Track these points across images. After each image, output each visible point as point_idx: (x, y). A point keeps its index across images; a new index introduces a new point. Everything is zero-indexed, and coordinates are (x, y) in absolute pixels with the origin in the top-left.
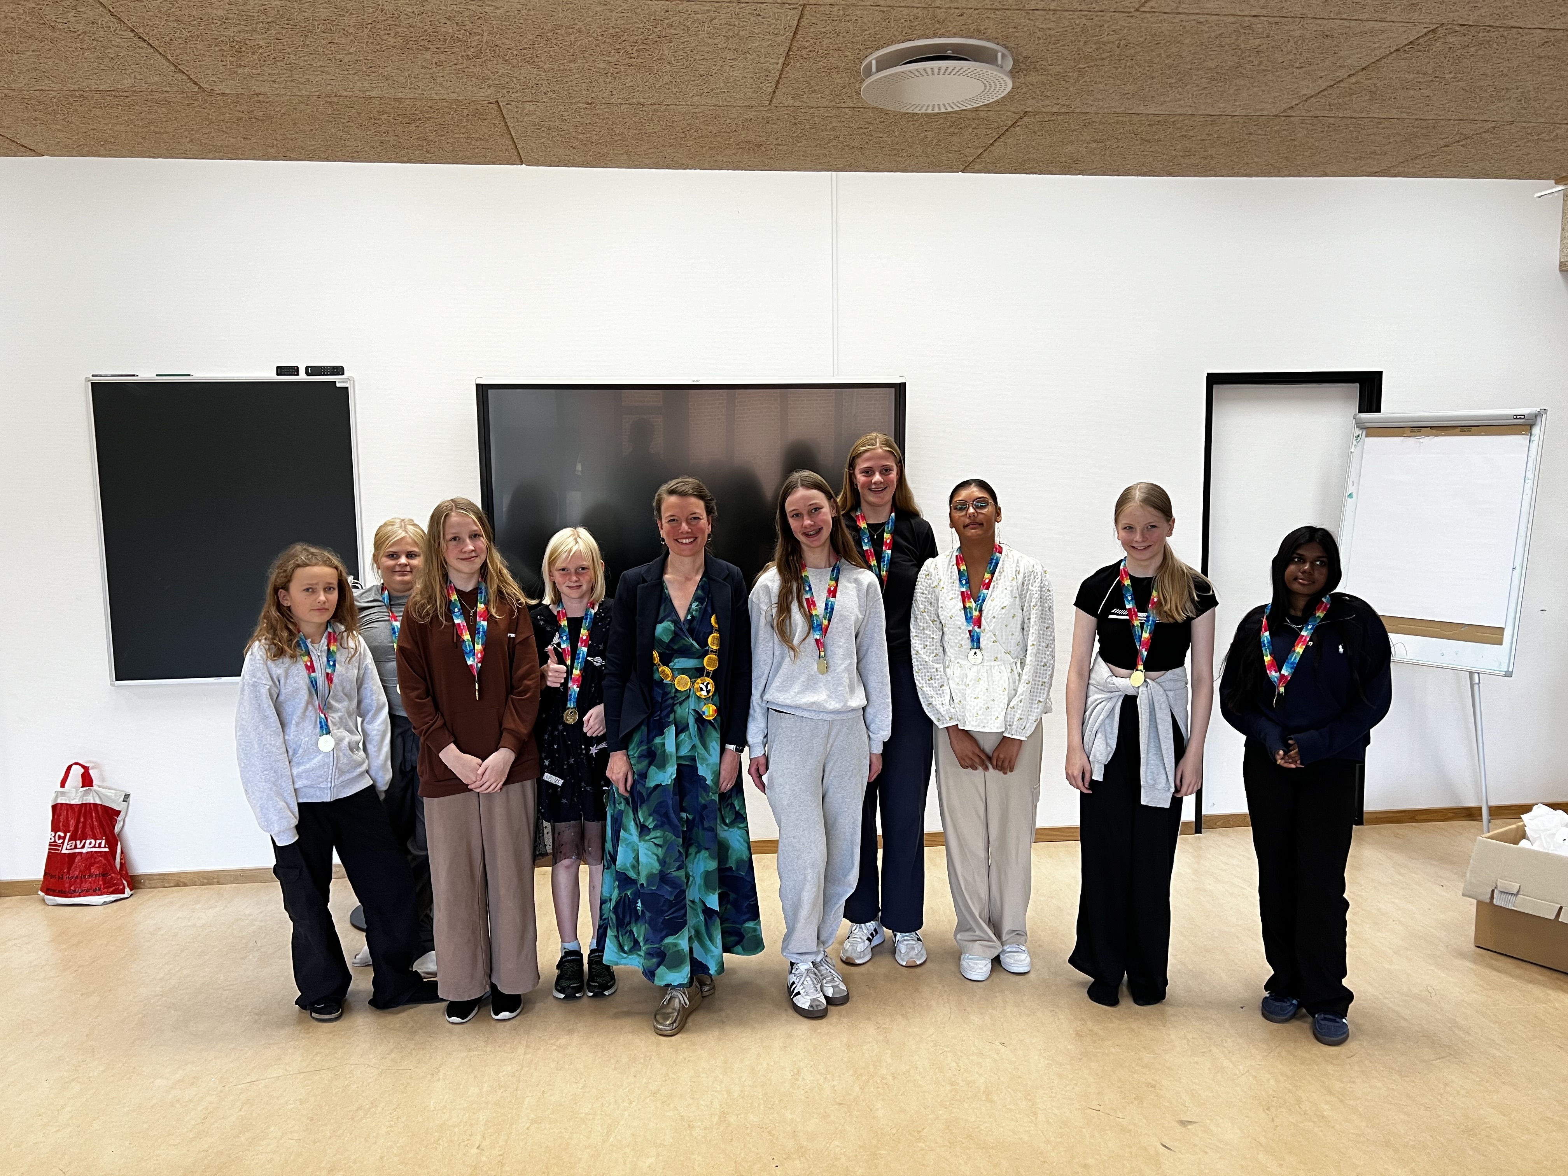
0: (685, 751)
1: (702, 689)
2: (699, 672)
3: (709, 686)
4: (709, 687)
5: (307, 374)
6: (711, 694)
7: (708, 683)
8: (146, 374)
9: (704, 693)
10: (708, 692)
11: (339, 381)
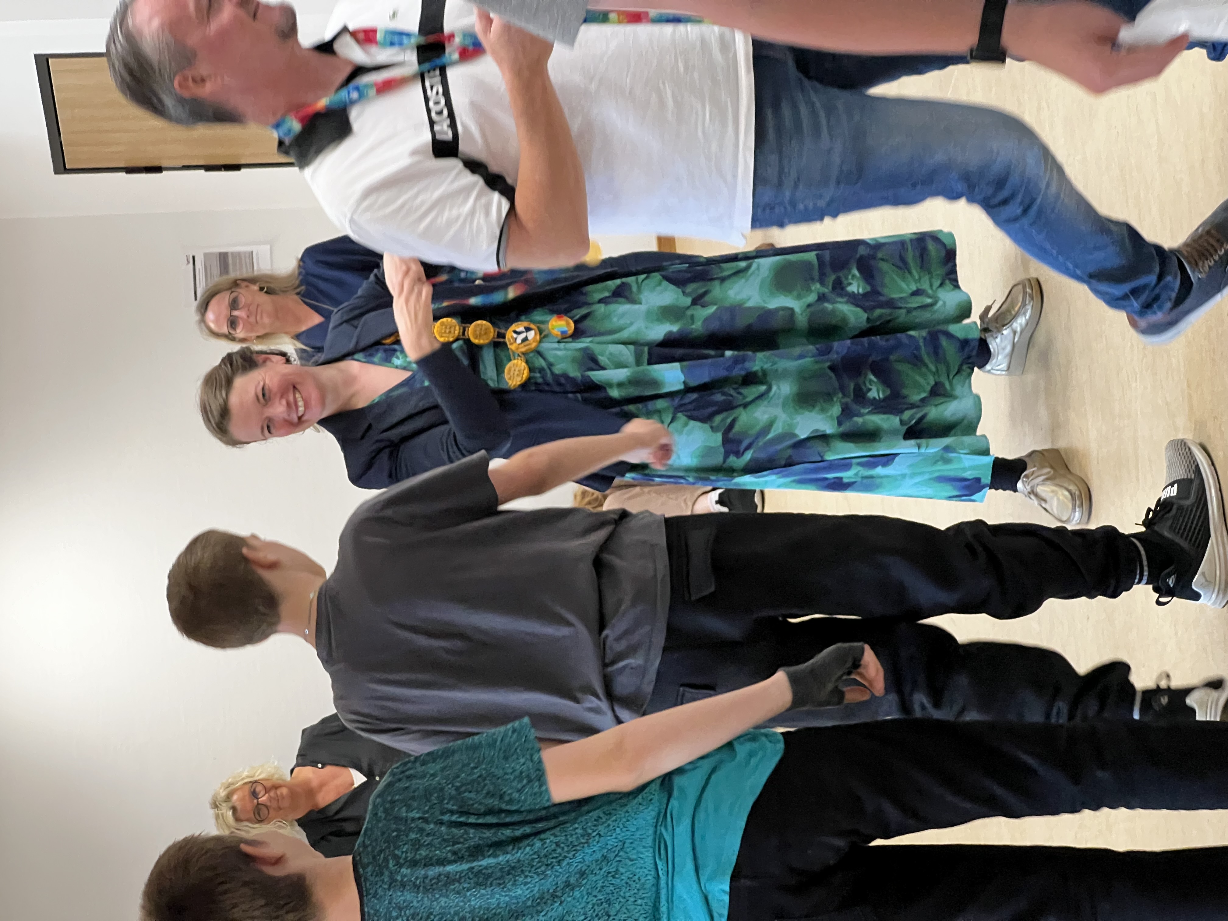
0: (627, 353)
1: (525, 339)
2: (499, 345)
3: (518, 330)
4: (521, 329)
6: (532, 326)
7: (515, 332)
9: (531, 335)
10: (528, 329)
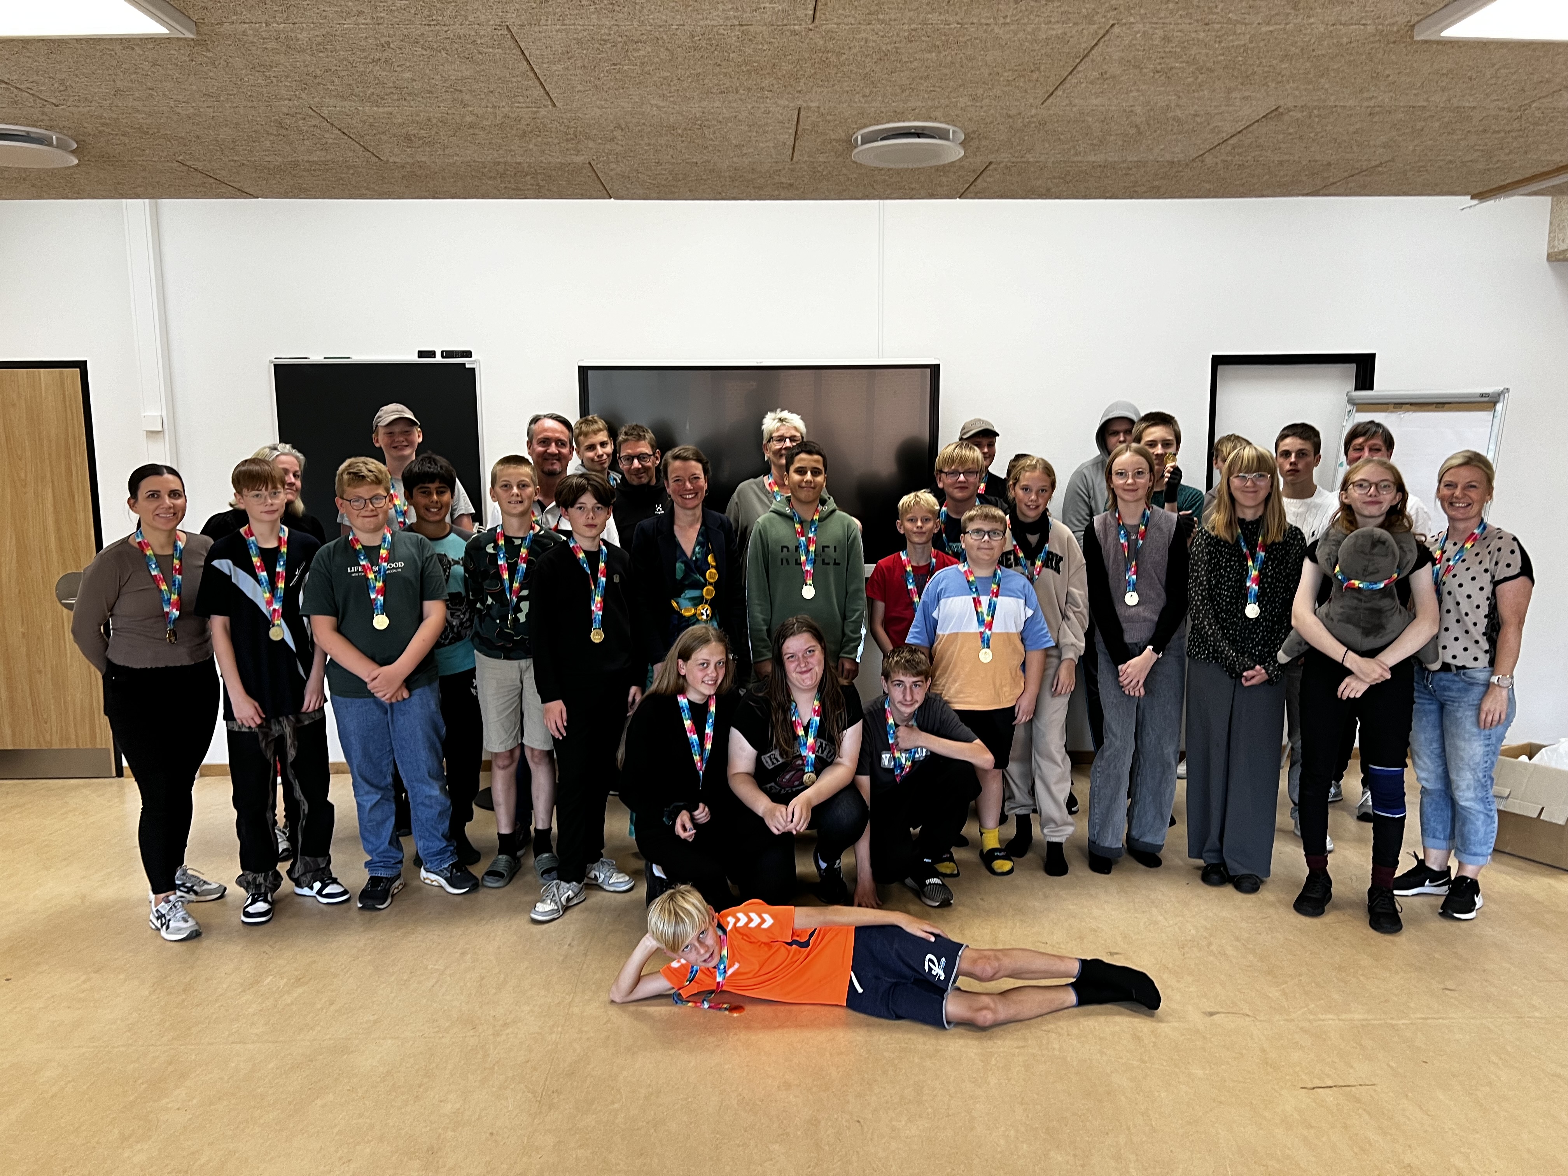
4: (708, 612)
5: (443, 357)
7: (707, 609)
8: (316, 357)
9: (704, 617)
10: (708, 615)
11: (468, 363)
